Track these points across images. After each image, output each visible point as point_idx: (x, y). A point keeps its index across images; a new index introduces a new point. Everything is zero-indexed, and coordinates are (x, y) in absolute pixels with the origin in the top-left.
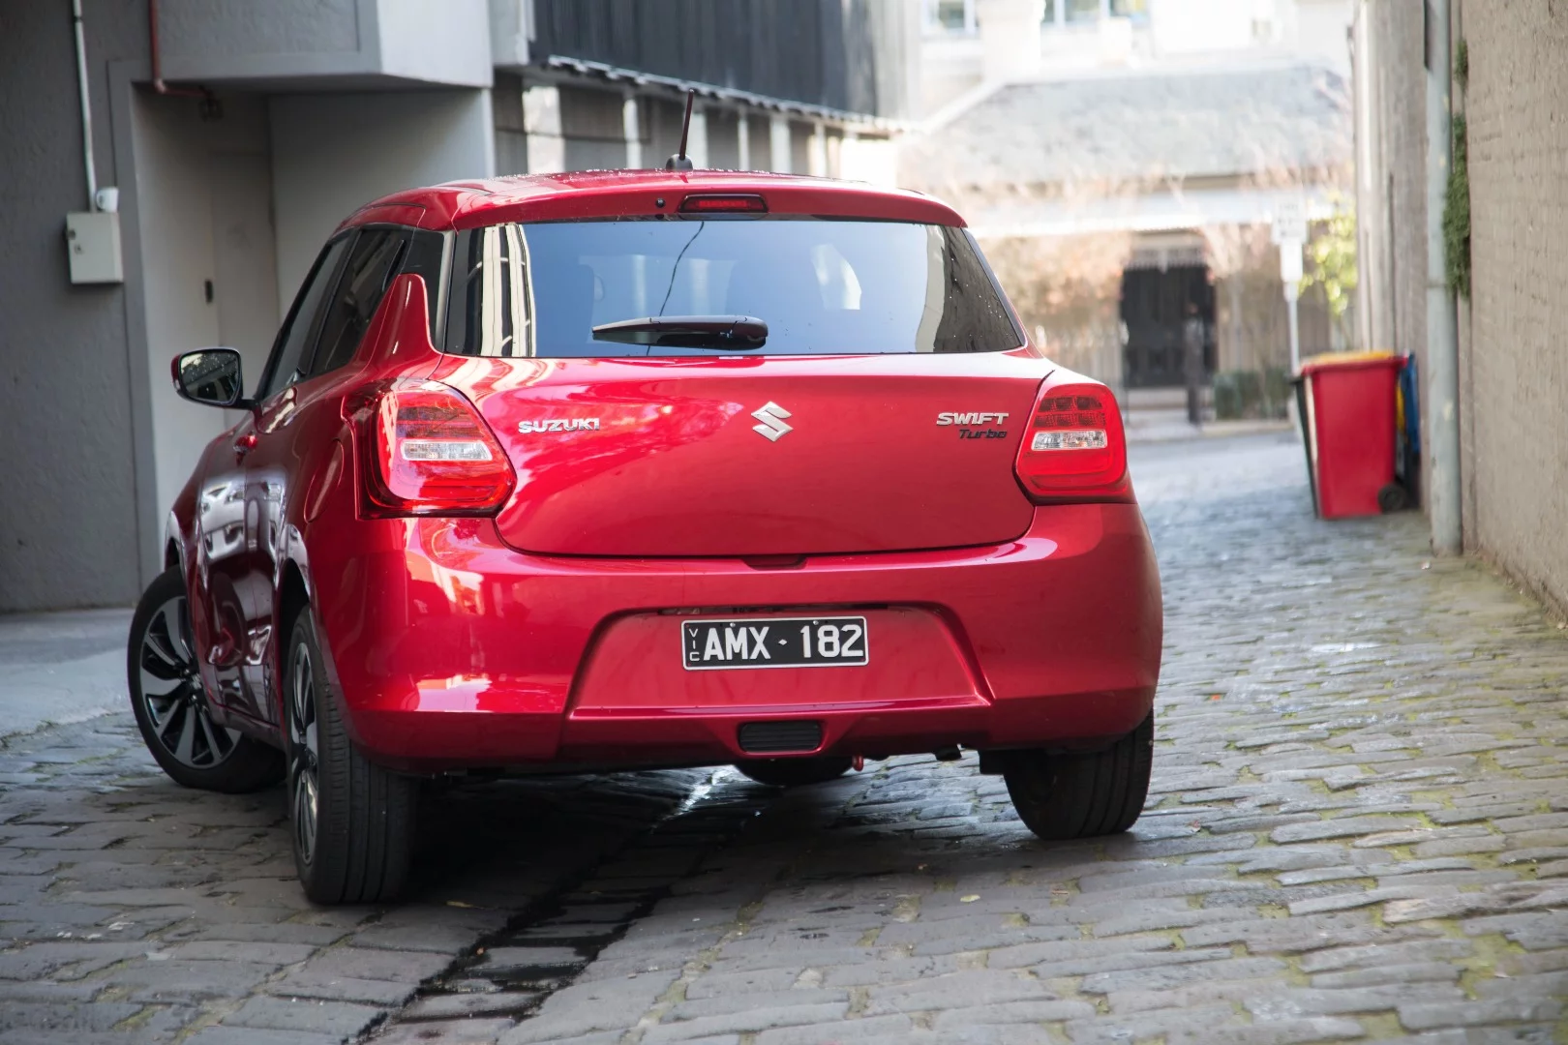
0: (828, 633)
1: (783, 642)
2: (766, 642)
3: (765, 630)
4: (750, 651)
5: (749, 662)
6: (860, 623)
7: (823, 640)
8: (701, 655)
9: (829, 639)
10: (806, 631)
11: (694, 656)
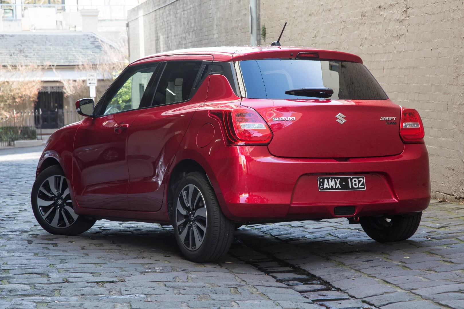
0: (355, 181)
1: (344, 183)
2: (339, 183)
3: (339, 180)
4: (336, 186)
5: (336, 189)
6: (363, 178)
7: (354, 183)
8: (323, 187)
9: (355, 182)
10: (349, 180)
11: (322, 187)
